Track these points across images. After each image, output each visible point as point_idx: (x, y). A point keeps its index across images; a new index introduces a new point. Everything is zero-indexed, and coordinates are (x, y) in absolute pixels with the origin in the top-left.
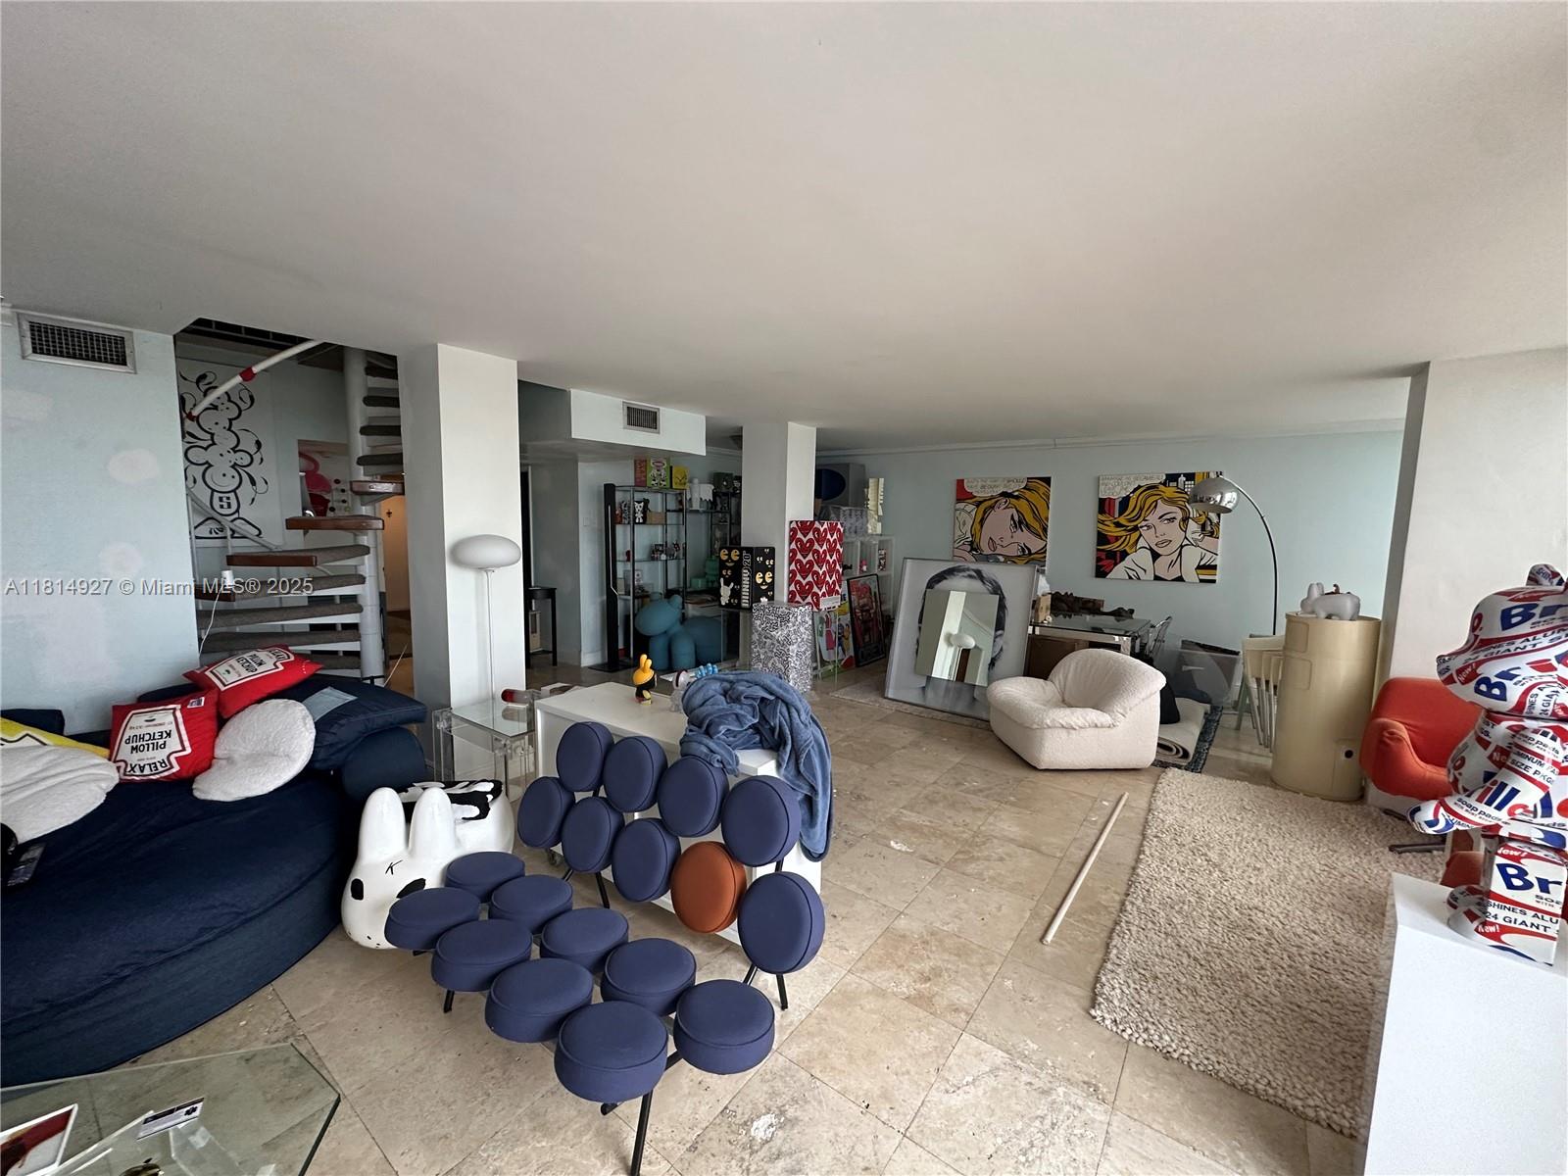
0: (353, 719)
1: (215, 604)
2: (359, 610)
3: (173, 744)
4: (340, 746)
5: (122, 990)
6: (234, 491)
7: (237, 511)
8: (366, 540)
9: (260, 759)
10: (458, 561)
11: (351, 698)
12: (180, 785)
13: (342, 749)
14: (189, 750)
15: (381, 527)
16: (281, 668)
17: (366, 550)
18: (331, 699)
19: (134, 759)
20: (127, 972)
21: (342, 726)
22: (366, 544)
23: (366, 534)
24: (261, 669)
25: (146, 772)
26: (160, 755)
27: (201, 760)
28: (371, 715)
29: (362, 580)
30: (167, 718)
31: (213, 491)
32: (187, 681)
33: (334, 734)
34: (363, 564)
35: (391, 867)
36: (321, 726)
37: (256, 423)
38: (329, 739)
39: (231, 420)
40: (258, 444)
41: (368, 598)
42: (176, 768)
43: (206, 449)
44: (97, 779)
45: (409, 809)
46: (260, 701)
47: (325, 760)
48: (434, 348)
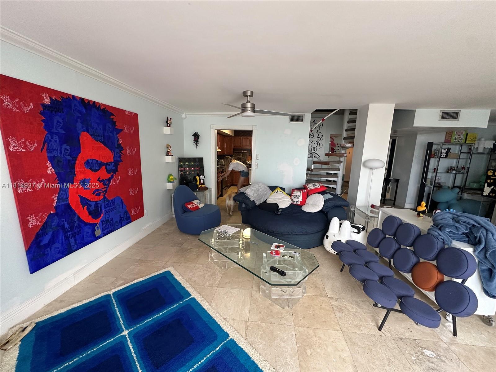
0: (332, 202)
1: (309, 172)
2: (337, 177)
3: (300, 198)
4: (329, 207)
5: (289, 236)
6: (316, 147)
7: (316, 152)
8: (342, 159)
9: (314, 205)
10: (365, 166)
11: (332, 197)
12: (300, 206)
13: (329, 208)
14: (302, 200)
15: (346, 156)
16: (320, 187)
17: (341, 162)
18: (328, 196)
19: (294, 199)
20: (290, 233)
21: (330, 202)
22: (342, 160)
23: (342, 158)
24: (316, 187)
25: (295, 202)
26: (298, 200)
27: (303, 203)
28: (336, 202)
29: (339, 170)
30: (299, 193)
31: (312, 147)
32: (303, 187)
33: (328, 204)
34: (340, 166)
35: (335, 235)
36: (326, 201)
37: (323, 131)
38: (326, 205)
39: (318, 130)
40: (322, 135)
41: (340, 175)
42: (300, 203)
43: (312, 138)
44: (289, 201)
45: (341, 224)
46: (315, 193)
47: (325, 209)
48: (368, 105)
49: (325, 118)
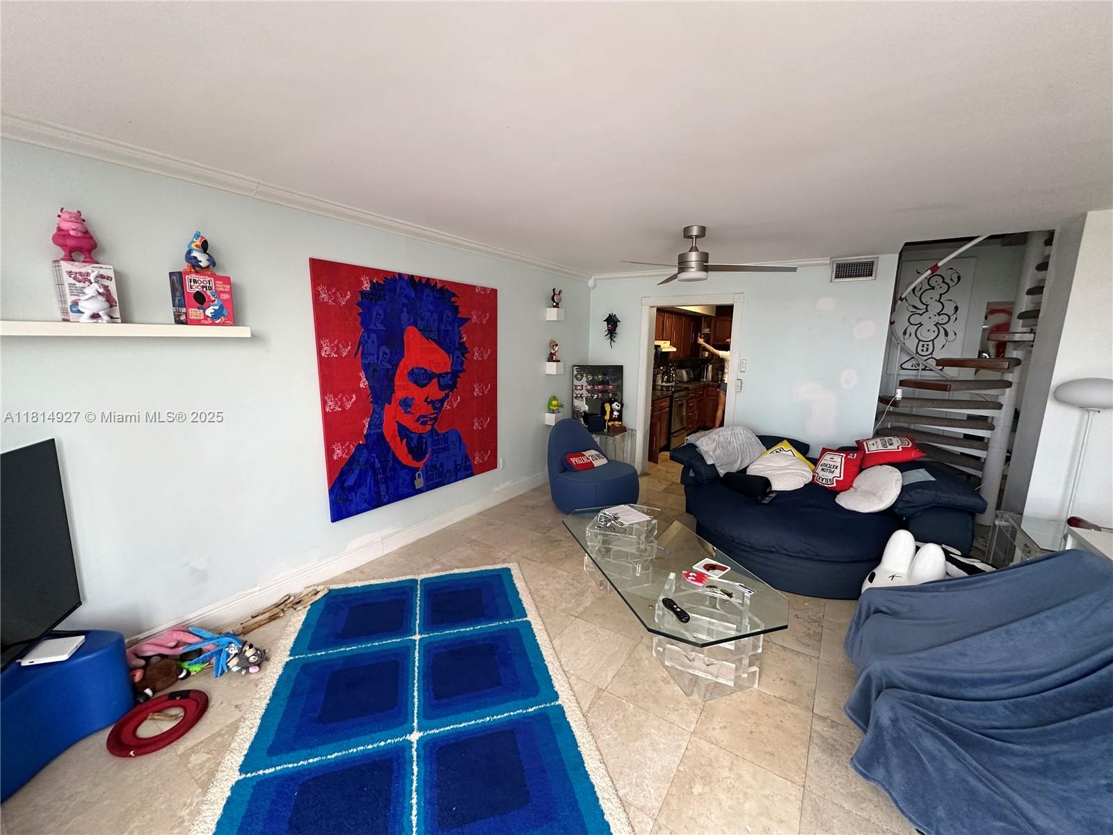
0: (926, 491)
1: (889, 408)
2: (992, 428)
3: (837, 472)
4: (913, 505)
5: (771, 556)
6: (933, 340)
7: (932, 353)
8: (1009, 377)
9: (871, 494)
10: (1059, 400)
11: (933, 479)
12: (834, 493)
13: (913, 507)
14: (842, 478)
16: (900, 449)
17: (1009, 384)
18: (921, 475)
19: (821, 474)
20: (773, 550)
21: (917, 493)
22: (1010, 380)
23: (1012, 372)
24: (890, 447)
25: (824, 482)
26: (830, 476)
27: (846, 485)
28: (940, 493)
29: (999, 406)
30: (838, 460)
31: (920, 340)
32: (855, 445)
33: (911, 496)
34: (1003, 394)
35: (893, 576)
36: (905, 489)
37: (958, 295)
38: (907, 498)
39: (941, 295)
40: (956, 308)
41: (1002, 421)
42: (835, 485)
43: (921, 315)
44: (802, 476)
46: (881, 465)
47: (902, 509)
48: (1084, 216)
49: (940, 264)
